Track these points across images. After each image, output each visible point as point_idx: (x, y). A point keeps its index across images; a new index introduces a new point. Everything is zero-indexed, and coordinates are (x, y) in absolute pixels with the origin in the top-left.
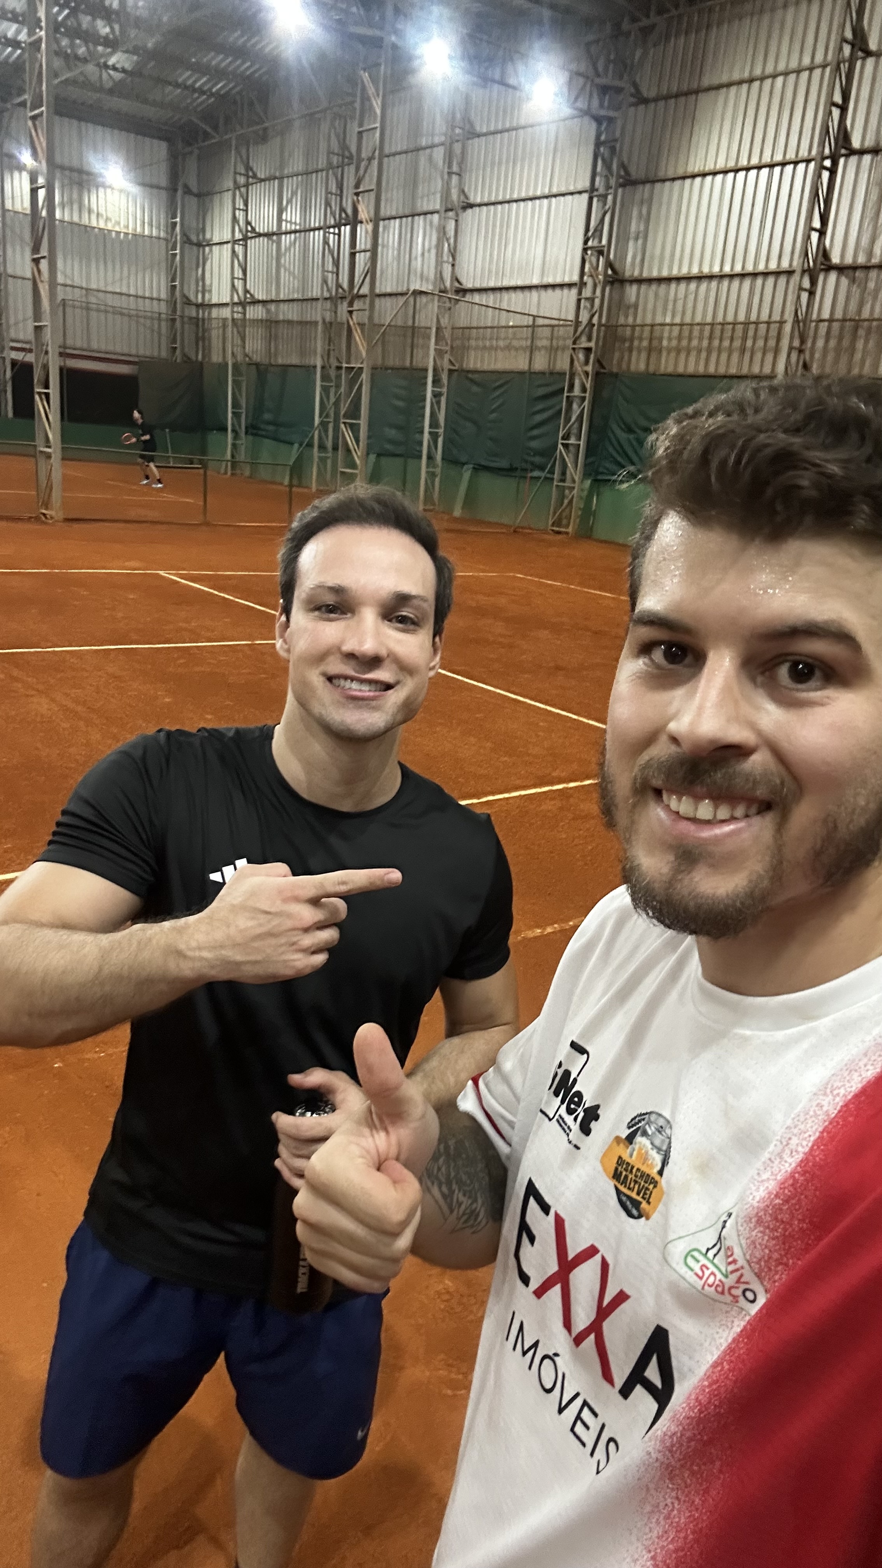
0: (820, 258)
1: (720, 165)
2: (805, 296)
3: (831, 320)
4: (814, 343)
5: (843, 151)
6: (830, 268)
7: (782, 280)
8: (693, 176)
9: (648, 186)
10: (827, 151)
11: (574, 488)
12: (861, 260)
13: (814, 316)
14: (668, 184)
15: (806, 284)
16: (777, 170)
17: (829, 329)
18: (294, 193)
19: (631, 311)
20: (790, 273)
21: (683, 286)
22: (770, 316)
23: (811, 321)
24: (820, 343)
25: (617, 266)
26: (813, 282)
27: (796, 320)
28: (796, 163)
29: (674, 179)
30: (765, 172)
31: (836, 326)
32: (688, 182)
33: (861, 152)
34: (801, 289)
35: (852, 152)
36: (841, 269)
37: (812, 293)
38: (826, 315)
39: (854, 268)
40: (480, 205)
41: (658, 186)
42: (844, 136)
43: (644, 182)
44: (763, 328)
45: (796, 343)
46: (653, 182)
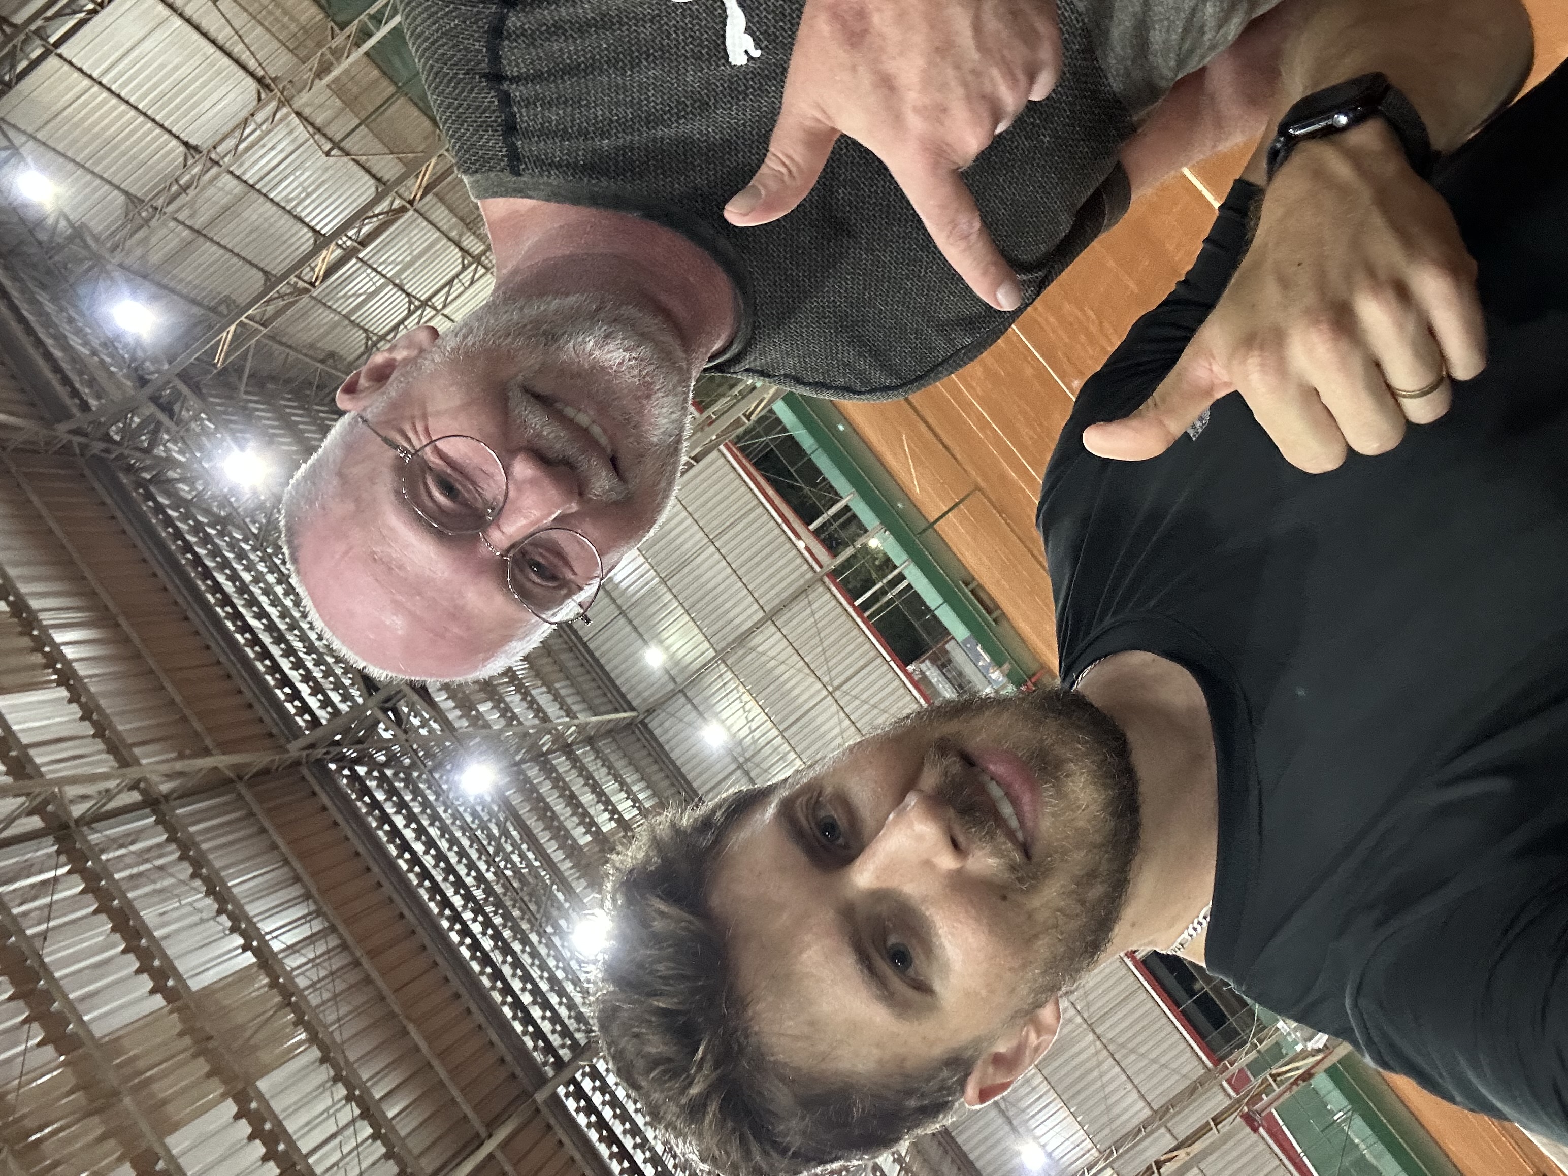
18: (346, 297)
40: (178, 137)
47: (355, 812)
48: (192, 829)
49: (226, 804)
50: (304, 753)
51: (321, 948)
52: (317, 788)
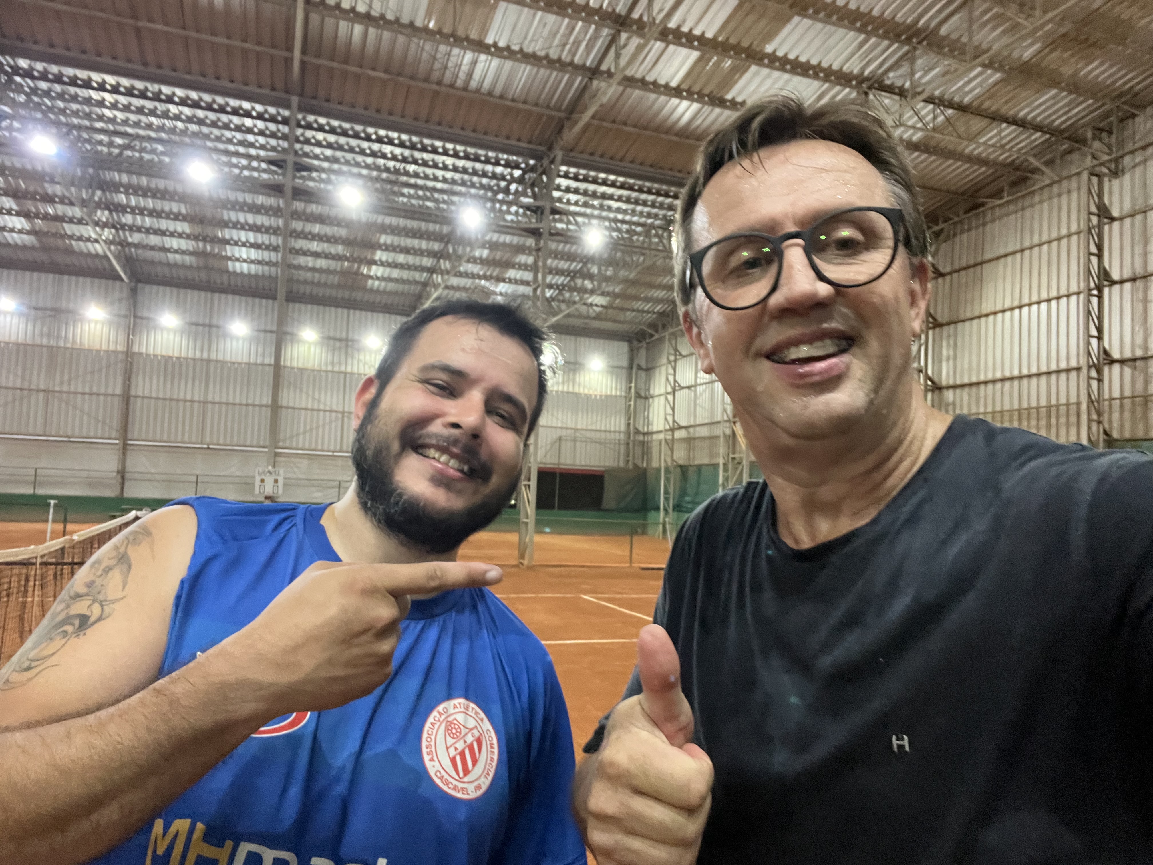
0: (1102, 356)
1: (1007, 305)
2: (1094, 384)
3: (1122, 398)
4: (1110, 415)
5: (1106, 283)
6: (1112, 362)
7: (1073, 374)
8: (987, 315)
9: (952, 327)
10: (1092, 285)
12: (1139, 353)
13: (1106, 396)
14: (967, 323)
15: (1094, 373)
16: (1054, 303)
17: (1122, 406)
19: (951, 407)
20: (1078, 369)
21: (990, 386)
22: (1068, 400)
23: (1104, 400)
24: (1116, 416)
25: (936, 379)
26: (1099, 372)
27: (1090, 401)
28: (1068, 296)
29: (972, 319)
30: (1044, 306)
31: (1127, 402)
32: (983, 319)
33: (1122, 282)
34: (1089, 378)
35: (1113, 283)
36: (1122, 362)
37: (1100, 380)
38: (1116, 394)
39: (1134, 360)
41: (960, 325)
42: (1104, 273)
43: (948, 324)
44: (1063, 409)
45: (1095, 417)
46: (955, 323)
47: (504, 151)
48: (567, 77)
49: (564, 100)
50: (552, 156)
51: (462, 75)
52: (531, 146)
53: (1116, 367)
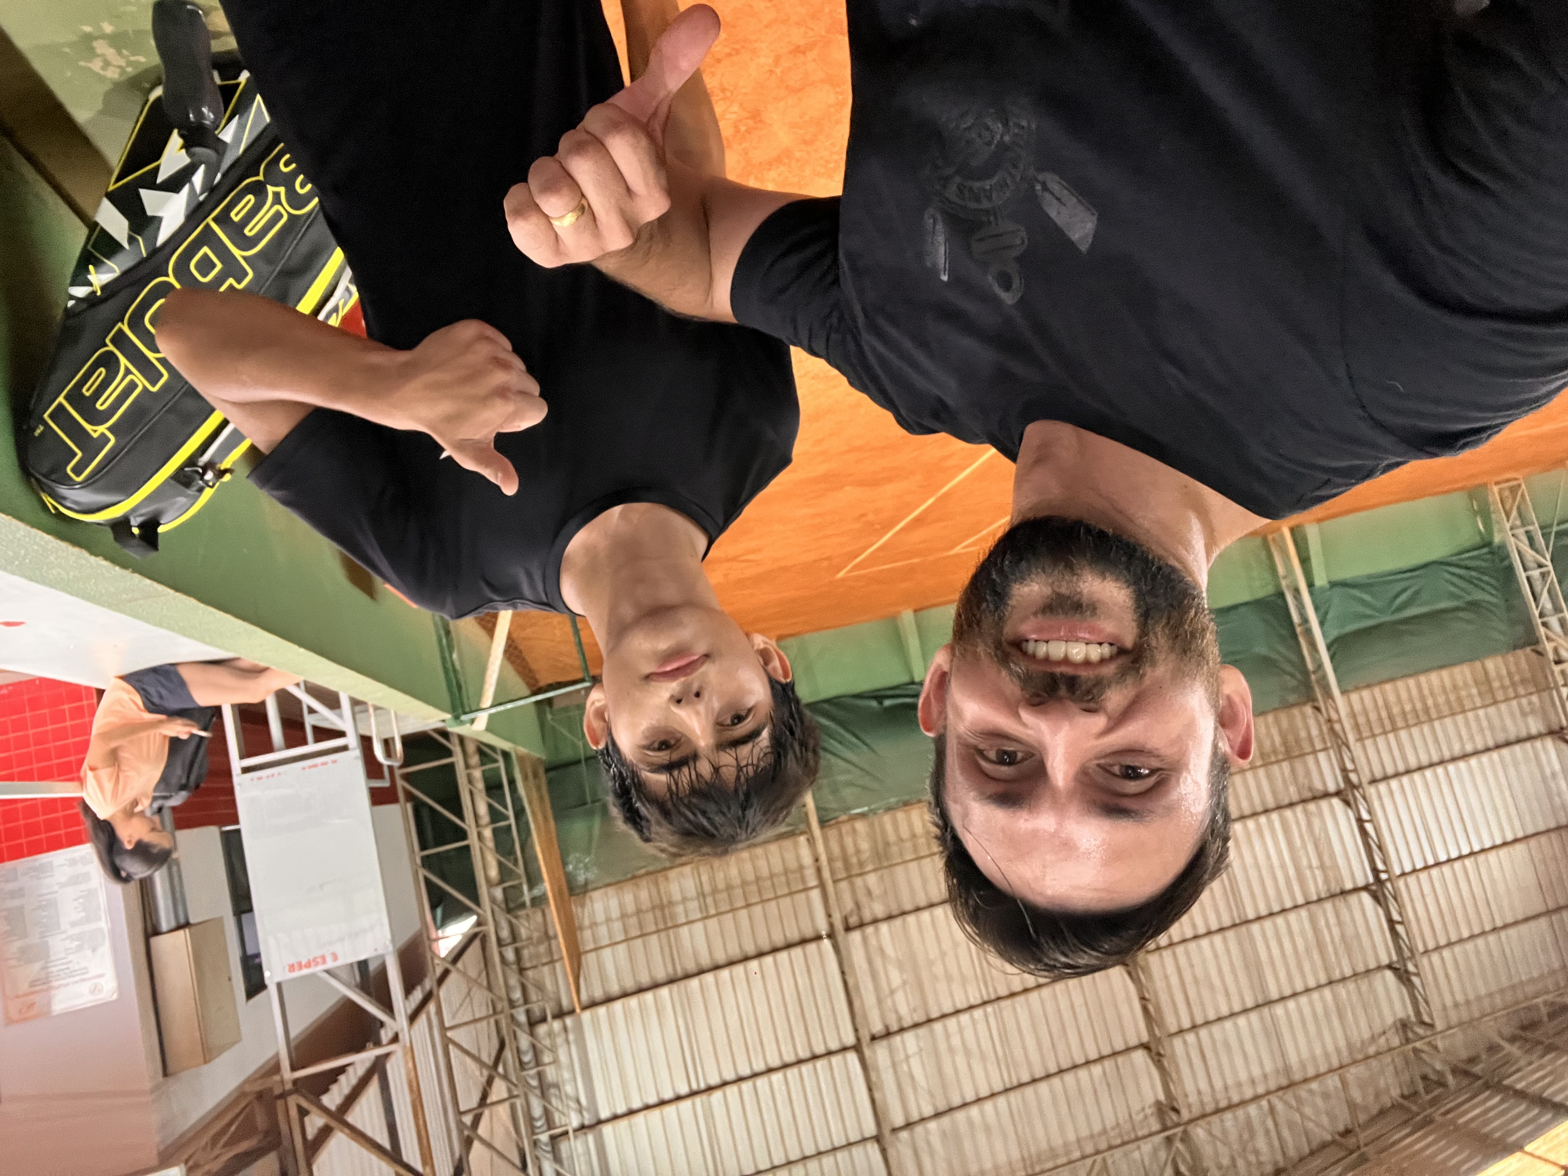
0: (1351, 800)
1: (1492, 855)
2: (1349, 766)
3: (1315, 752)
4: (1321, 731)
5: (1374, 888)
6: (1338, 793)
7: (1378, 774)
8: (1517, 840)
10: (1389, 885)
11: (1512, 529)
12: (1312, 807)
13: (1331, 752)
15: (1353, 777)
16: (1431, 861)
17: (1312, 745)
19: (1527, 710)
20: (1374, 781)
21: (1480, 745)
22: (1375, 741)
23: (1332, 747)
24: (1315, 732)
26: (1347, 780)
27: (1347, 745)
28: (1415, 871)
30: (1442, 857)
31: (1308, 749)
33: (1356, 890)
34: (1355, 771)
35: (1366, 888)
36: (1326, 795)
37: (1344, 770)
38: (1322, 756)
39: (1314, 798)
41: (1552, 824)
42: (1378, 898)
44: (1377, 730)
53: (1332, 788)
